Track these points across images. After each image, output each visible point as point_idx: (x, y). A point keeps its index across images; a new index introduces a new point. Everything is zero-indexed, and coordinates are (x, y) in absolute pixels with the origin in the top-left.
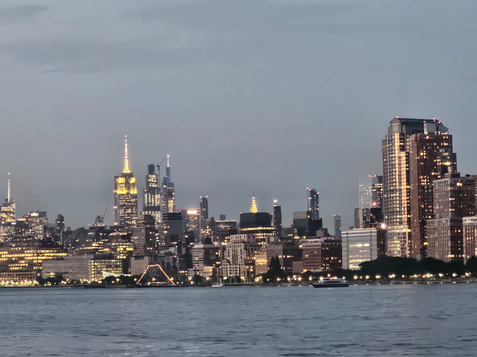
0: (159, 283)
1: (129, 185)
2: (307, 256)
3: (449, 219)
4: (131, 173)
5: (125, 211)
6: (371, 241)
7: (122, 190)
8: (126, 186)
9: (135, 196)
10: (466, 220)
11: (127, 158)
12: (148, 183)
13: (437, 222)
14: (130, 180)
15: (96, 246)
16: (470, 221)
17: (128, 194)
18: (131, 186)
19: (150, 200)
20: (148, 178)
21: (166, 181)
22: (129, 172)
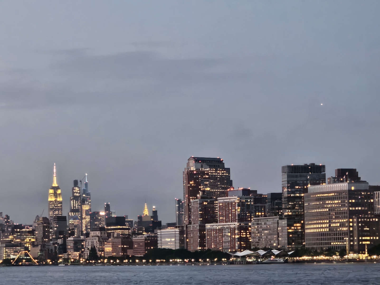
0: (27, 263)
1: (57, 195)
2: (136, 246)
3: (198, 225)
4: (58, 186)
5: (53, 212)
6: (175, 237)
7: (52, 198)
8: (54, 195)
9: (61, 203)
10: (207, 226)
11: (56, 176)
12: (74, 193)
13: (192, 227)
14: (57, 191)
15: (12, 238)
16: (209, 226)
17: (56, 201)
18: (58, 196)
19: (75, 205)
20: (73, 189)
21: (85, 192)
22: (57, 185)
